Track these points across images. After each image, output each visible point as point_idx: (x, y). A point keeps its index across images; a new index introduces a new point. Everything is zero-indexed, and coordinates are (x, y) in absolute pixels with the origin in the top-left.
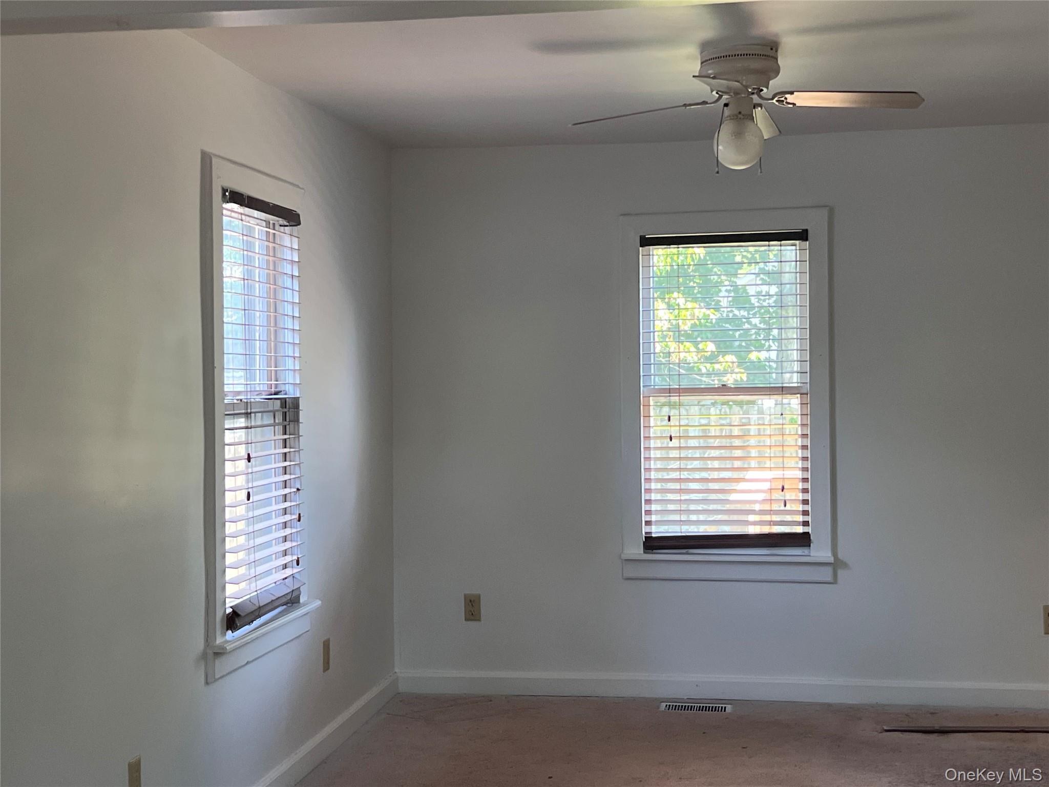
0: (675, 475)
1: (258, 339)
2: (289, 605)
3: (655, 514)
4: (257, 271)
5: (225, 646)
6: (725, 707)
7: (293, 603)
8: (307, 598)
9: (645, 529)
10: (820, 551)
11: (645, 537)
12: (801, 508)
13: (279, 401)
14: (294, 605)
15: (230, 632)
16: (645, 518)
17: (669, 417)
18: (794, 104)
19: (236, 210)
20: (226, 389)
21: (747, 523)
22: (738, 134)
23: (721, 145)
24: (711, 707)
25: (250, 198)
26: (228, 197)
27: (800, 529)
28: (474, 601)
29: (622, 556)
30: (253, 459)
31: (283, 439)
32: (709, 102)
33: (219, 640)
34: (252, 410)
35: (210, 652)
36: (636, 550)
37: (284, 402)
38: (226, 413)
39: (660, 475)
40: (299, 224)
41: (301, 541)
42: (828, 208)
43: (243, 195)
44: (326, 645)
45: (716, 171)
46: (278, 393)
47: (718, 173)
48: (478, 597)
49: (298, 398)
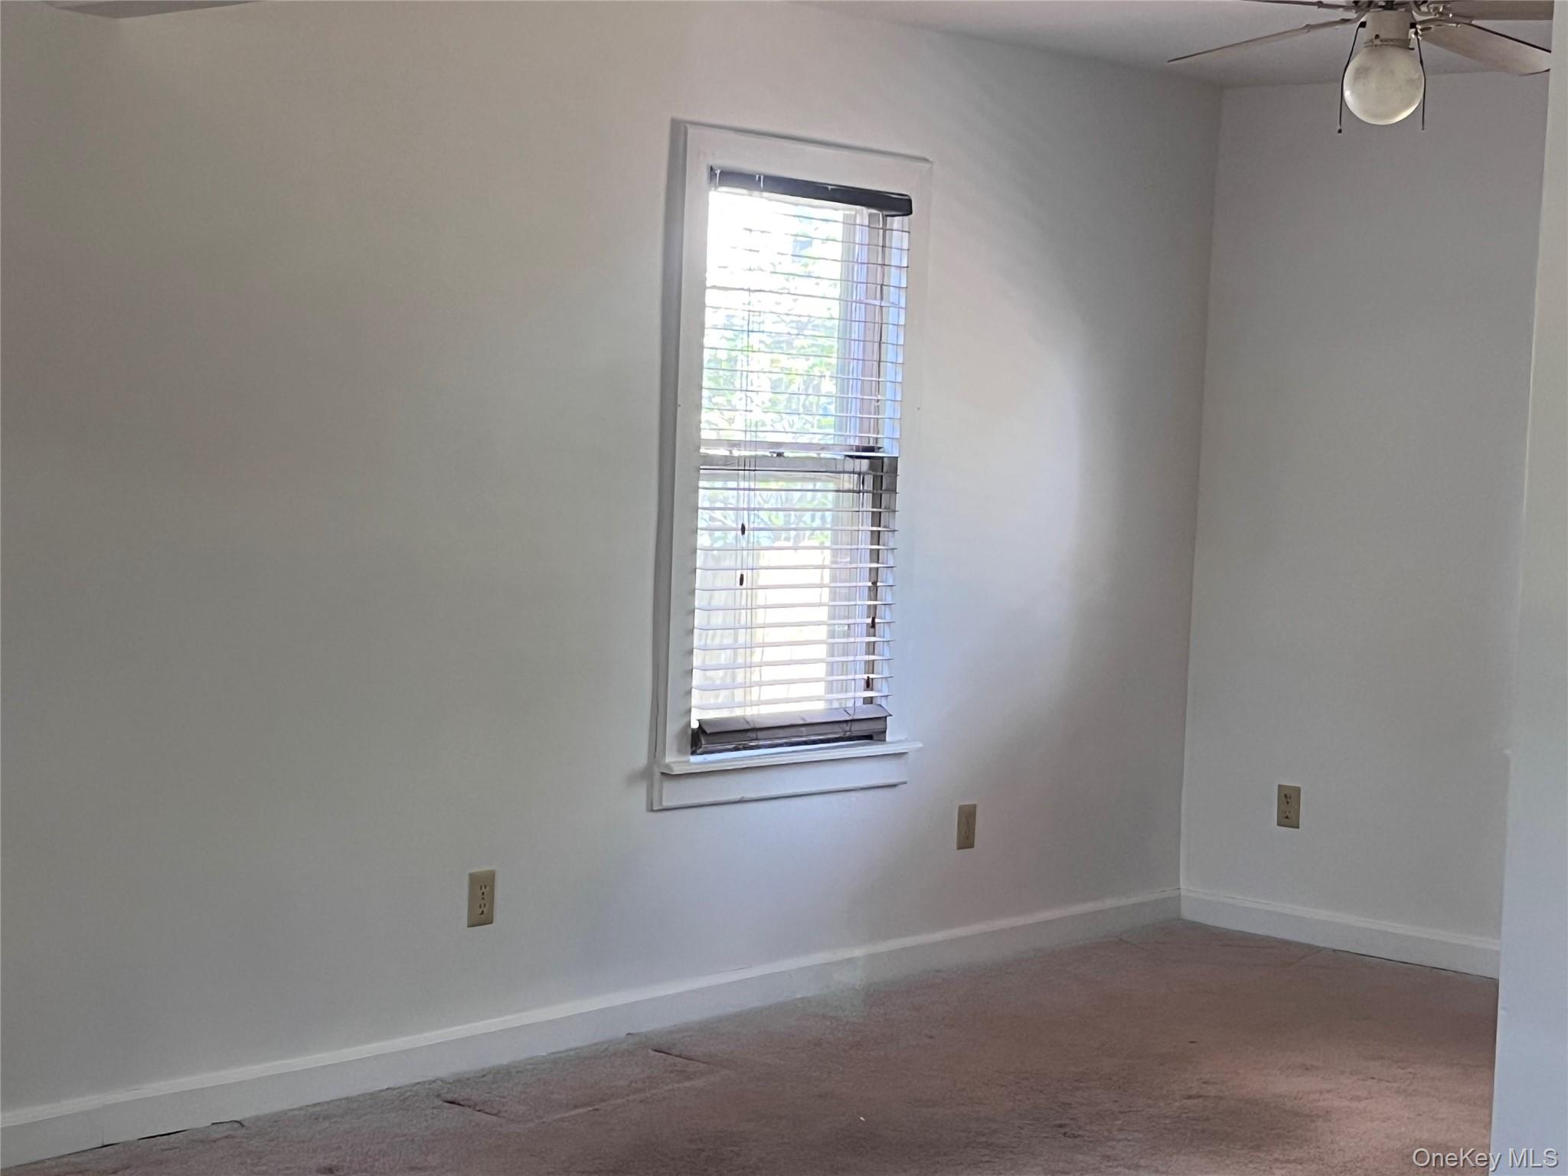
13: (871, 461)
15: (700, 752)
20: (707, 435)
25: (769, 179)
26: (724, 179)
28: (1290, 797)
31: (873, 512)
33: (673, 759)
35: (657, 771)
37: (879, 462)
40: (909, 213)
43: (758, 175)
45: (1338, 127)
46: (872, 449)
47: (1340, 131)
48: (1298, 790)
49: (897, 457)
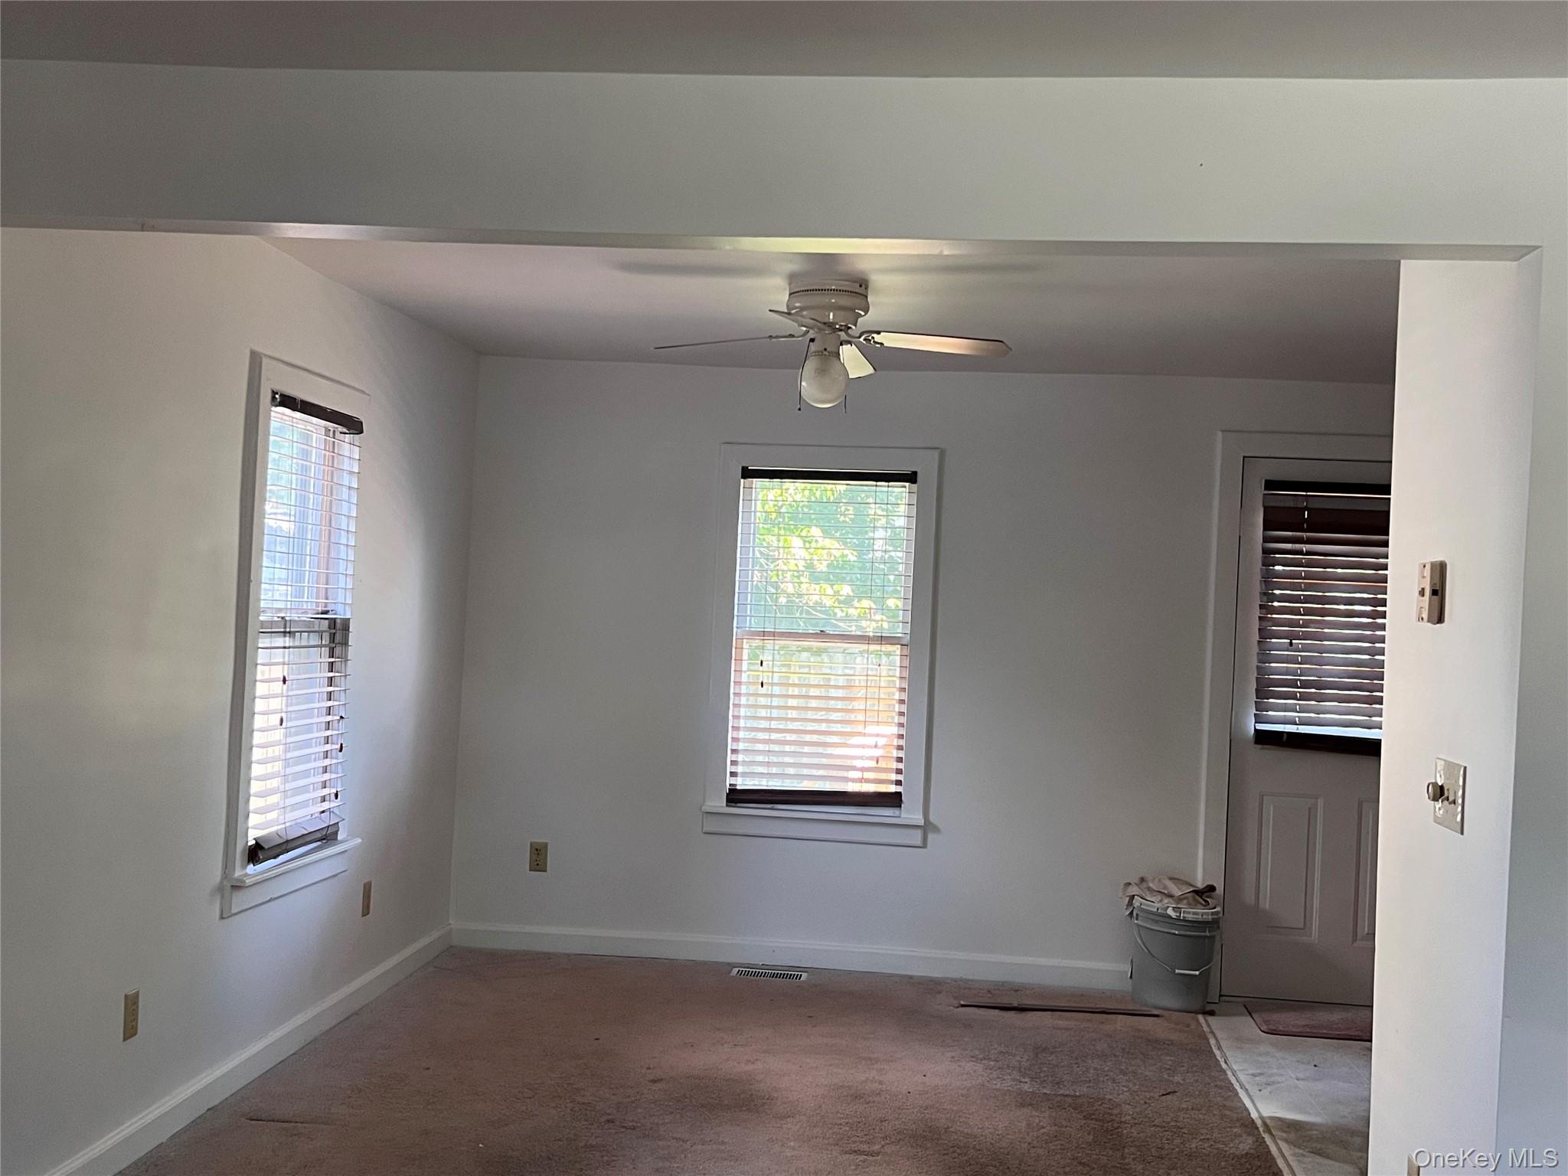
0: (764, 724)
1: (308, 553)
2: (324, 841)
3: (743, 766)
4: (312, 481)
5: (245, 879)
6: (801, 975)
7: (328, 840)
8: (346, 834)
9: (729, 780)
10: (911, 813)
11: (729, 789)
12: (895, 765)
13: (327, 621)
14: (329, 842)
15: (252, 865)
16: (729, 769)
17: (762, 662)
18: (882, 344)
19: (287, 414)
20: (263, 604)
21: (846, 780)
22: (822, 371)
23: (805, 380)
24: (786, 975)
25: (303, 402)
26: (278, 400)
27: (893, 789)
28: (540, 850)
29: (703, 808)
30: (290, 682)
31: (329, 662)
32: (796, 335)
33: (238, 873)
34: (292, 630)
35: (227, 885)
36: (720, 803)
37: (333, 623)
38: (261, 630)
39: (750, 724)
40: (362, 432)
41: (343, 773)
42: (939, 450)
43: (295, 399)
44: (367, 889)
45: (799, 407)
46: (326, 612)
47: (800, 409)
48: (546, 845)
49: (349, 619)
